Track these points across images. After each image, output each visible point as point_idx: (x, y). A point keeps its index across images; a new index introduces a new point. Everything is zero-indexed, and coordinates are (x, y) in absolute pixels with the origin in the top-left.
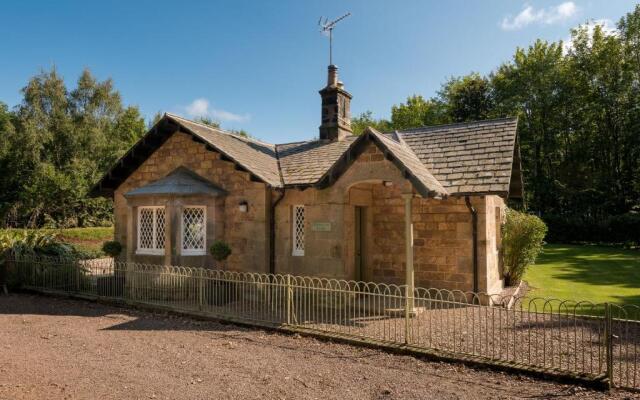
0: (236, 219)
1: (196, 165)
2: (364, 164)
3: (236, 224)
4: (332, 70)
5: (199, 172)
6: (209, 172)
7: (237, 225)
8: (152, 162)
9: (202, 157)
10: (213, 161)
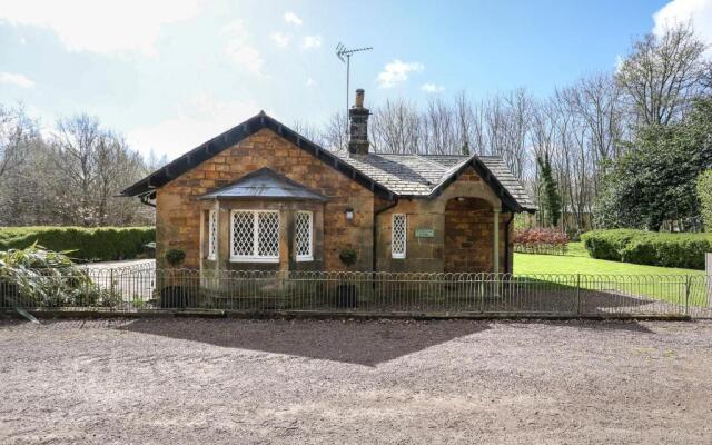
0: (338, 225)
1: (286, 168)
2: (463, 182)
3: (338, 230)
4: (360, 93)
5: (290, 176)
6: (304, 177)
7: (340, 231)
8: (222, 160)
9: (294, 161)
10: (309, 166)
